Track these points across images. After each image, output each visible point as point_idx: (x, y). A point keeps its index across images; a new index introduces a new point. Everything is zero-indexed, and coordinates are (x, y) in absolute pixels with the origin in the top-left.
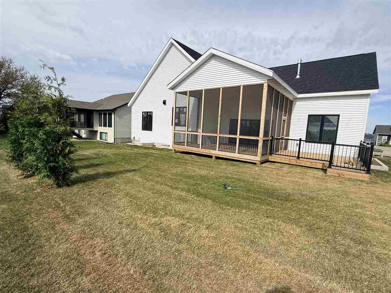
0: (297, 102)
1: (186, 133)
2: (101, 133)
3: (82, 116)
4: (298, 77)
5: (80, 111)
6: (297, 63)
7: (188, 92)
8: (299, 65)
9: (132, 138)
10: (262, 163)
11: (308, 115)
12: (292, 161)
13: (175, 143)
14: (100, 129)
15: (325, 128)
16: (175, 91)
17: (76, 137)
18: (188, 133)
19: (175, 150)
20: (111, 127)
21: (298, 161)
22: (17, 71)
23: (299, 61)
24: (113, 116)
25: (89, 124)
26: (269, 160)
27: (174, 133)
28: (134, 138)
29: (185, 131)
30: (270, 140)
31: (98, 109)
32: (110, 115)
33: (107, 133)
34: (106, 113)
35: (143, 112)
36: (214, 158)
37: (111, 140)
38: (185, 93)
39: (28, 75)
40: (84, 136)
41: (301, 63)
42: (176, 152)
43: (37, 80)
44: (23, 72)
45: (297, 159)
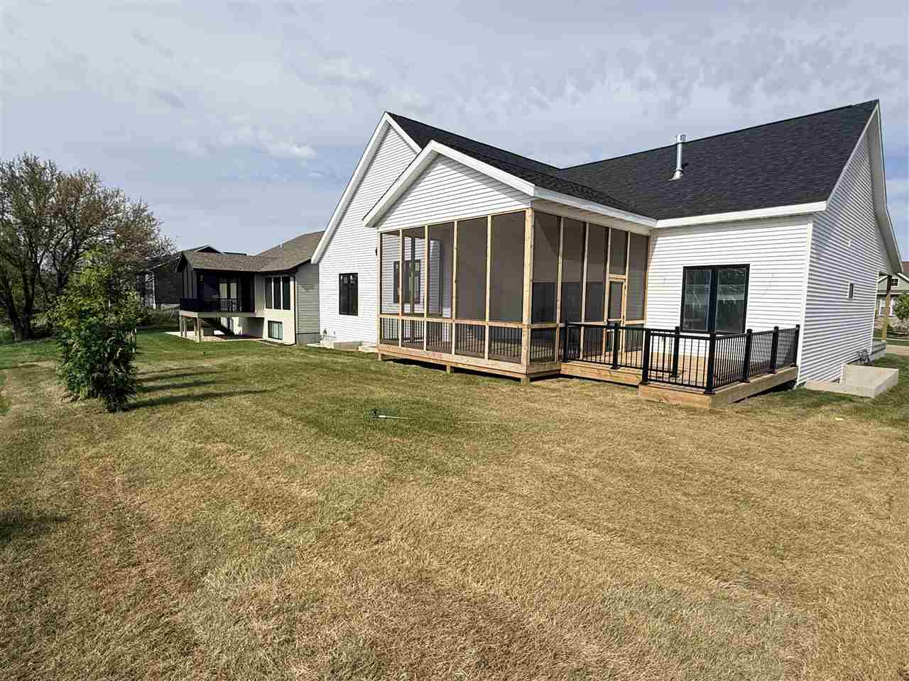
0: (659, 239)
1: (400, 318)
2: (269, 322)
3: (234, 286)
4: (678, 175)
5: (229, 276)
6: (674, 144)
7: (401, 231)
8: (680, 147)
9: (322, 333)
10: (534, 378)
11: (682, 267)
12: (603, 373)
13: (383, 340)
14: (268, 314)
15: (719, 297)
16: (380, 230)
17: (222, 333)
18: (405, 318)
19: (384, 355)
20: (289, 309)
21: (614, 373)
22: (106, 198)
23: (679, 137)
24: (292, 283)
25: (246, 304)
26: (561, 373)
27: (381, 319)
28: (325, 332)
29: (398, 314)
30: (561, 329)
31: (263, 270)
32: (287, 281)
33: (281, 323)
34: (279, 278)
35: (340, 275)
36: (448, 371)
37: (288, 338)
38: (396, 233)
39: (128, 204)
40: (237, 330)
41: (683, 143)
42: (385, 359)
43: (146, 213)
44: (117, 200)
45: (611, 368)
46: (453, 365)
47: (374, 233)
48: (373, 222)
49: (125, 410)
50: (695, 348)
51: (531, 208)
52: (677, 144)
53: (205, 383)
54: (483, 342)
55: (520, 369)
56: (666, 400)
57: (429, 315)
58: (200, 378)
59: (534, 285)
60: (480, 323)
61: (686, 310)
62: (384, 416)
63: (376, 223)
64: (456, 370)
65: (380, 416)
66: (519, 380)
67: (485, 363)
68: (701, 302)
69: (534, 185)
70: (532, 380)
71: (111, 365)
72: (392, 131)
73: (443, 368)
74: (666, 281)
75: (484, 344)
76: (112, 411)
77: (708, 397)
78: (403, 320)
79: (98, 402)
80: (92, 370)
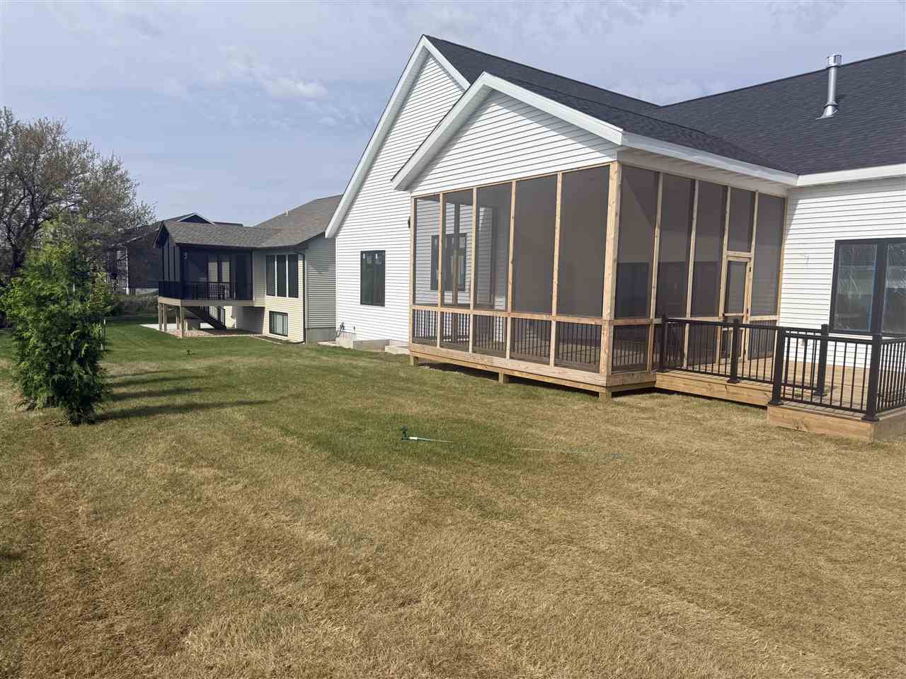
0: (800, 201)
1: (439, 309)
2: (272, 313)
3: (226, 266)
4: (829, 112)
5: (219, 252)
6: (824, 68)
7: (441, 195)
8: (833, 72)
9: (338, 327)
11: (833, 240)
12: (716, 388)
13: (415, 338)
14: (270, 303)
15: (888, 284)
16: (414, 194)
17: (211, 327)
18: (445, 310)
19: (417, 358)
20: (297, 297)
21: (732, 389)
22: (71, 154)
23: (832, 59)
24: (300, 263)
25: (241, 289)
26: (656, 386)
27: (414, 310)
28: (342, 327)
29: (436, 305)
30: (656, 326)
31: (264, 245)
32: (294, 260)
33: (286, 314)
34: (285, 256)
35: (362, 253)
36: (501, 380)
37: (295, 333)
38: (434, 197)
39: (97, 162)
40: (230, 322)
41: (837, 67)
42: (419, 363)
43: (119, 172)
44: (84, 155)
45: (728, 382)
46: (508, 373)
47: (406, 197)
48: (404, 185)
49: (92, 422)
50: (850, 355)
51: (618, 162)
52: (829, 68)
53: (188, 391)
54: (547, 343)
55: (597, 379)
56: (807, 427)
57: (476, 306)
58: (182, 384)
59: (620, 267)
60: (544, 317)
61: (838, 302)
62: (416, 438)
63: (408, 185)
64: (512, 379)
65: (411, 438)
66: (596, 394)
67: (549, 371)
68: (861, 290)
69: (621, 130)
70: (615, 395)
71: (75, 366)
72: (431, 61)
73: (494, 376)
74: (810, 261)
75: (549, 346)
76: (76, 423)
77: (867, 425)
78: (442, 313)
79: (59, 412)
80: (51, 372)
